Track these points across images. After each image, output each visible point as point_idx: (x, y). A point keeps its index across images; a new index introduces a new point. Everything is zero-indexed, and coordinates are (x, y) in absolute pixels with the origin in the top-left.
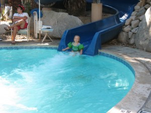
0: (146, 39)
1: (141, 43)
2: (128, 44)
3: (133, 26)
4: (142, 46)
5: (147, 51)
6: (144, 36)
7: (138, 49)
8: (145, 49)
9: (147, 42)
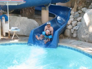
0: (87, 34)
1: (83, 36)
2: (72, 38)
3: (73, 25)
4: (83, 39)
5: (89, 42)
6: (84, 32)
7: (80, 40)
8: (87, 41)
9: (88, 36)
